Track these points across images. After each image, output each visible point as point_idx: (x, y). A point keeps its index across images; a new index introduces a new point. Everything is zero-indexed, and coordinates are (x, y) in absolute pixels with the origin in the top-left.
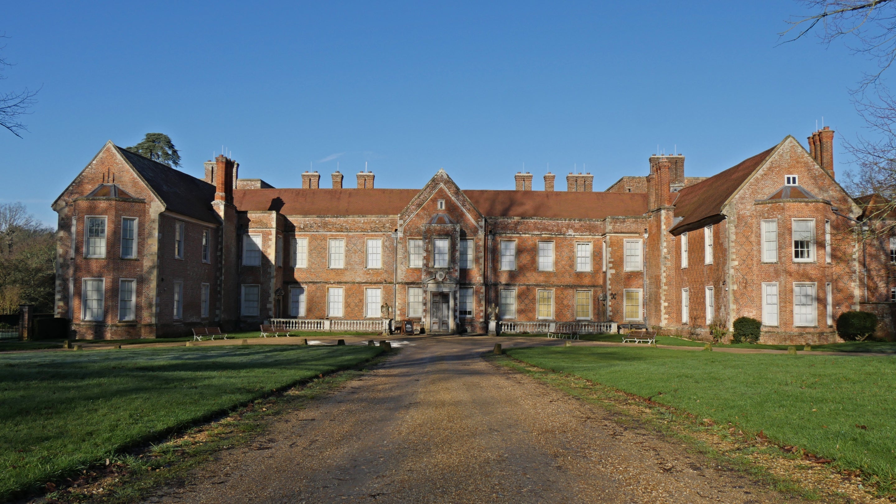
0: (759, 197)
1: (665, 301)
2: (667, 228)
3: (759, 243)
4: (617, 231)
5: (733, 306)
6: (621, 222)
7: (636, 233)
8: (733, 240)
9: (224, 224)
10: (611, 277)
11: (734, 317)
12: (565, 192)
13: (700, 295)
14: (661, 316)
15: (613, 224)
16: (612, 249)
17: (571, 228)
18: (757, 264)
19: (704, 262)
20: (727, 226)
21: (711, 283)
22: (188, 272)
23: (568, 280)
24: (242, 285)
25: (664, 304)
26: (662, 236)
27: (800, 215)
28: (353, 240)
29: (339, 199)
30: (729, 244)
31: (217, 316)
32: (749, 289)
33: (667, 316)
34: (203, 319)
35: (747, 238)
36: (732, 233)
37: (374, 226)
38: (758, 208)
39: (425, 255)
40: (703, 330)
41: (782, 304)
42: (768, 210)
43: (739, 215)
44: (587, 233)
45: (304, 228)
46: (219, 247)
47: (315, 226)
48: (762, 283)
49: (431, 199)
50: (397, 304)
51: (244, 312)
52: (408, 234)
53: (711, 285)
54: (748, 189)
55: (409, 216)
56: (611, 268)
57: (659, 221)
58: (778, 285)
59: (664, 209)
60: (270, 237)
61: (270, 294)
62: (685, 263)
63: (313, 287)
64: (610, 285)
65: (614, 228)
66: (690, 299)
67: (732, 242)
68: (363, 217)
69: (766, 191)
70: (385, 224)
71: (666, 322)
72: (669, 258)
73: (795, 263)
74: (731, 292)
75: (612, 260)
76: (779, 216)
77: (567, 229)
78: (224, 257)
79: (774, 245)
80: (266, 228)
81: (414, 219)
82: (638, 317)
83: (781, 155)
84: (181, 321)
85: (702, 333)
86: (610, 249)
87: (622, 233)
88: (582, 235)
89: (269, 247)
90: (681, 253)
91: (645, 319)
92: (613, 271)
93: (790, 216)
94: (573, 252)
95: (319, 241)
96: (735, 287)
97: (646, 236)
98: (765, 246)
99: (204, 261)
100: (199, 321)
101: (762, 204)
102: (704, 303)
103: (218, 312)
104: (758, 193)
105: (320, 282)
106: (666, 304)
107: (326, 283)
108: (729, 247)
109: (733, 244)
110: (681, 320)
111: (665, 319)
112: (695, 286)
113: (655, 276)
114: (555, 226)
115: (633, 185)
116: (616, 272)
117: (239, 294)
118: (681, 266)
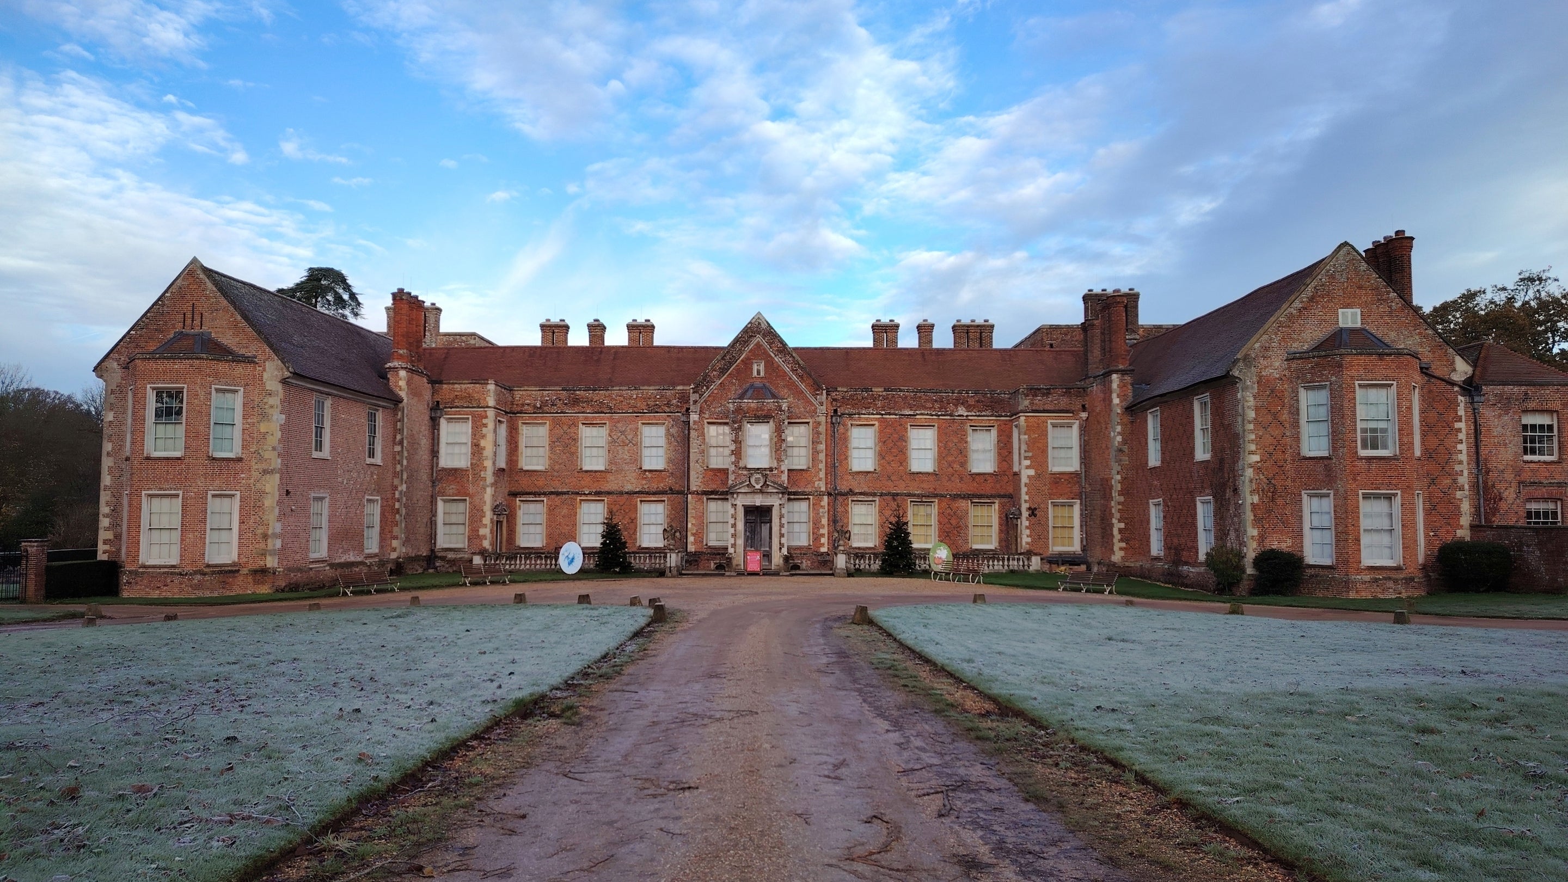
0: (1296, 346)
1: (1119, 521)
2: (1121, 402)
3: (1296, 424)
4: (1037, 408)
5: (1253, 532)
6: (1043, 395)
7: (1067, 412)
8: (1251, 419)
9: (405, 401)
10: (1028, 481)
11: (1254, 550)
12: (950, 349)
13: (1185, 511)
14: (1113, 544)
15: (1031, 397)
16: (1029, 436)
17: (962, 404)
18: (1294, 460)
19: (1193, 458)
20: (1239, 395)
21: (1207, 491)
22: (340, 479)
23: (957, 486)
24: (439, 498)
25: (1117, 525)
26: (1113, 415)
27: (1370, 376)
28: (619, 425)
29: (598, 360)
30: (1243, 426)
31: (394, 550)
32: (1280, 501)
33: (1123, 545)
34: (369, 556)
35: (1275, 416)
36: (1249, 407)
37: (653, 403)
38: (1294, 366)
39: (733, 447)
40: (1191, 570)
41: (1340, 529)
42: (1312, 367)
43: (1260, 377)
44: (988, 413)
45: (540, 408)
46: (399, 437)
47: (559, 403)
48: (1303, 492)
49: (742, 361)
50: (689, 525)
51: (442, 542)
52: (707, 416)
53: (1208, 495)
54: (1276, 334)
55: (708, 388)
56: (1027, 467)
57: (1108, 392)
58: (1332, 495)
59: (1116, 372)
60: (484, 421)
61: (484, 513)
62: (1154, 459)
63: (556, 499)
64: (1027, 494)
65: (1032, 404)
66: (1165, 517)
67: (1250, 422)
68: (636, 389)
69: (1307, 335)
70: (670, 401)
71: (1122, 553)
72: (1126, 451)
73: (1362, 458)
74: (1248, 508)
75: (1030, 454)
76: (1334, 378)
77: (956, 406)
78: (405, 454)
79: (1324, 429)
80: (478, 407)
81: (716, 392)
82: (1073, 546)
83: (1332, 277)
84: (326, 561)
85: (1191, 575)
86: (1026, 437)
87: (1044, 411)
88: (979, 416)
89: (484, 436)
90: (1147, 443)
91: (1084, 549)
92: (1032, 472)
93: (1352, 378)
94: (966, 442)
95: (565, 428)
96: (1256, 499)
97: (1084, 415)
98: (1306, 430)
99: (369, 461)
100: (359, 559)
101: (1301, 358)
102: (1194, 525)
103: (395, 543)
104: (1294, 340)
105: (567, 493)
106: (1122, 525)
107: (577, 493)
108: (1244, 431)
109: (1251, 426)
110: (1149, 551)
111: (1121, 549)
112: (1174, 496)
113: (1102, 480)
114: (936, 401)
115: (1057, 338)
116: (1036, 473)
117: (434, 513)
118: (1147, 463)
